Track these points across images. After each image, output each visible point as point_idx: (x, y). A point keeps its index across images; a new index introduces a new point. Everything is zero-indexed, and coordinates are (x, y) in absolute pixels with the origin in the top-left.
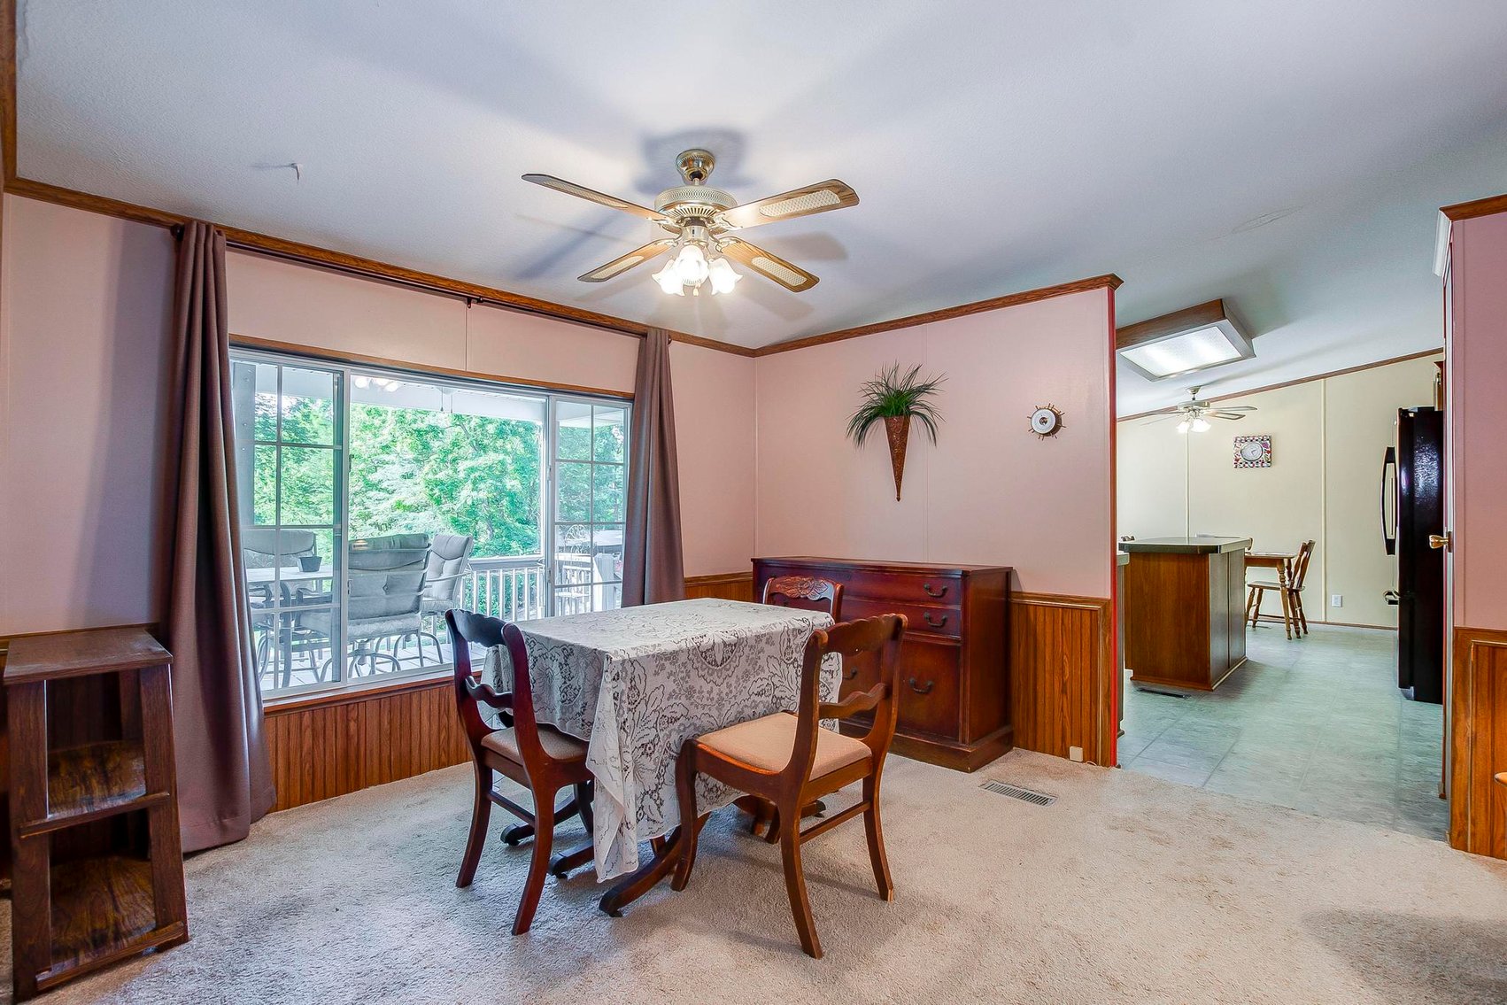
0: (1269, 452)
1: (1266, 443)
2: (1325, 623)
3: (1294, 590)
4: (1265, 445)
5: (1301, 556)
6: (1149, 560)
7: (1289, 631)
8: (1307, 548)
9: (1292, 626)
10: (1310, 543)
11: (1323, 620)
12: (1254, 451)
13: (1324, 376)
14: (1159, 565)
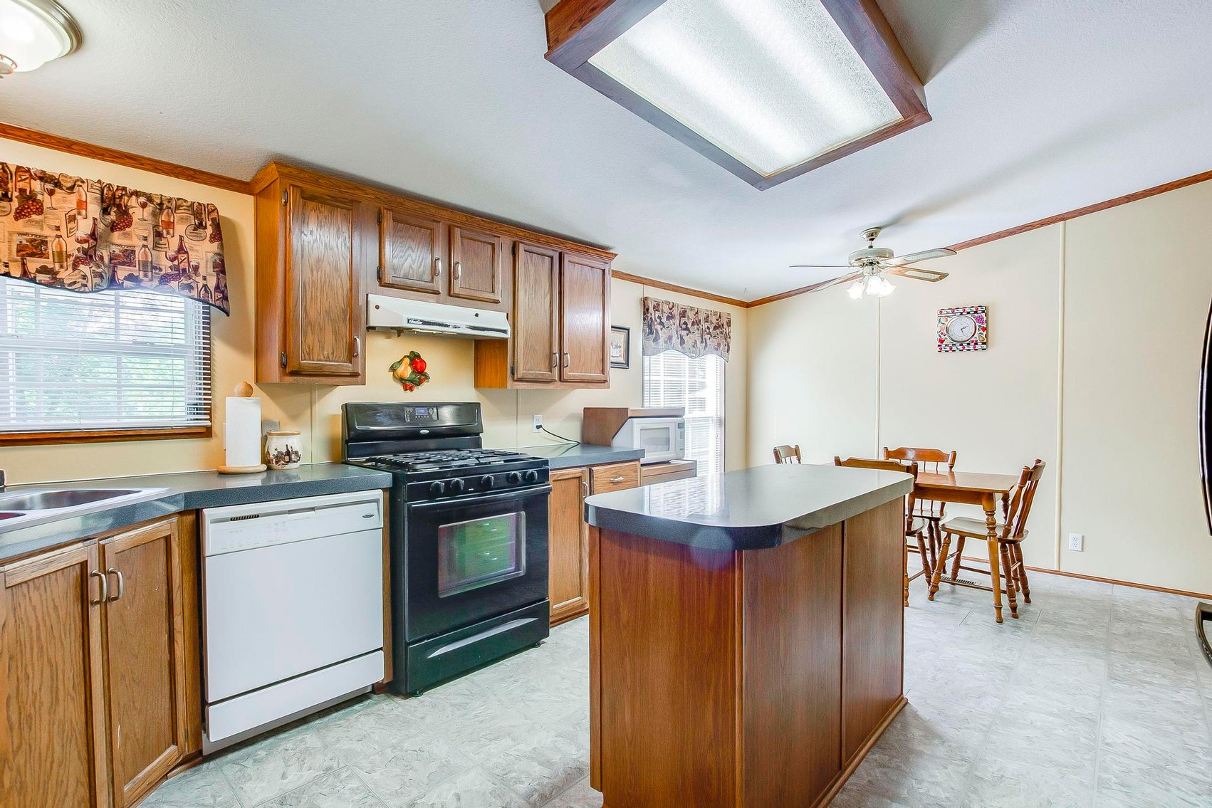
0: (984, 329)
1: (981, 316)
2: (1058, 573)
3: (1011, 542)
4: (979, 320)
5: (1021, 488)
6: (629, 548)
7: (999, 609)
8: (1030, 475)
9: (1005, 599)
10: (1036, 467)
11: (1055, 568)
12: (964, 328)
13: (1063, 218)
14: (647, 560)
